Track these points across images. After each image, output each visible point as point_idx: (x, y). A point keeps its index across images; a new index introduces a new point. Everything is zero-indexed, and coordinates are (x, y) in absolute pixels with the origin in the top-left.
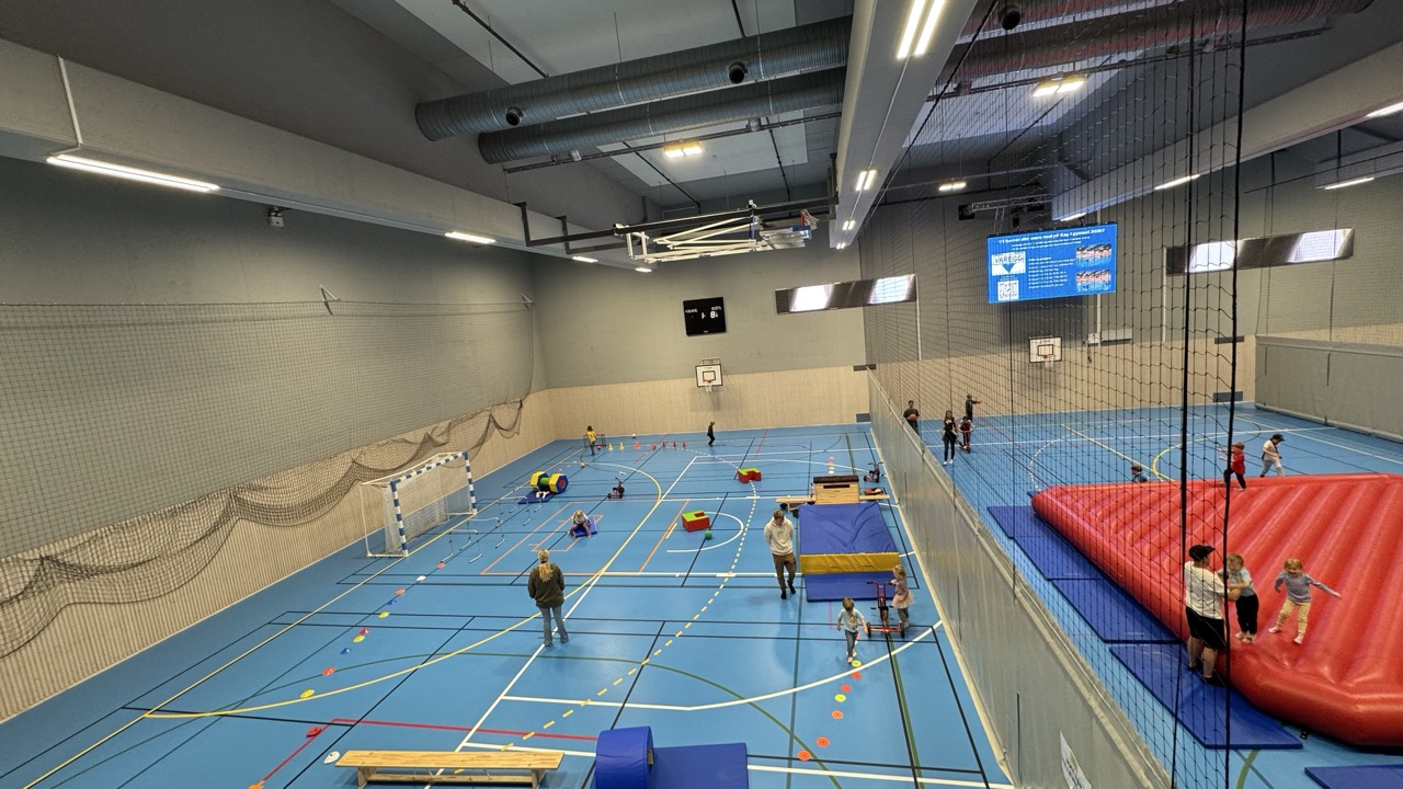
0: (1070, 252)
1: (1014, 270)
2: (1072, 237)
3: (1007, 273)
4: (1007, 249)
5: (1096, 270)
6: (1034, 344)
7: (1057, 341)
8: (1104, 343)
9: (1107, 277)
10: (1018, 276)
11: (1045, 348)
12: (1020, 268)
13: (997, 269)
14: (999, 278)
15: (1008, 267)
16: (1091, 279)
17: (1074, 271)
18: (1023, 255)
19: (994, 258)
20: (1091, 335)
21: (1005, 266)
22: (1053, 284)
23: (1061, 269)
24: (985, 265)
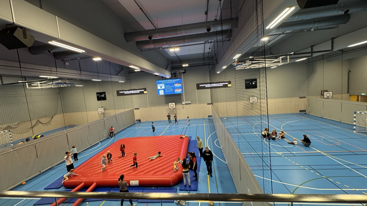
0: (173, 84)
1: (162, 88)
2: (173, 81)
3: (161, 88)
4: (161, 83)
5: (178, 88)
6: (170, 104)
7: (174, 104)
8: (186, 104)
9: (181, 90)
10: (163, 89)
11: (172, 105)
12: (163, 87)
13: (159, 88)
14: (159, 89)
15: (161, 87)
16: (178, 90)
17: (174, 88)
18: (164, 84)
19: (158, 85)
20: (183, 102)
21: (160, 87)
22: (170, 91)
23: (172, 88)
24: (157, 87)
